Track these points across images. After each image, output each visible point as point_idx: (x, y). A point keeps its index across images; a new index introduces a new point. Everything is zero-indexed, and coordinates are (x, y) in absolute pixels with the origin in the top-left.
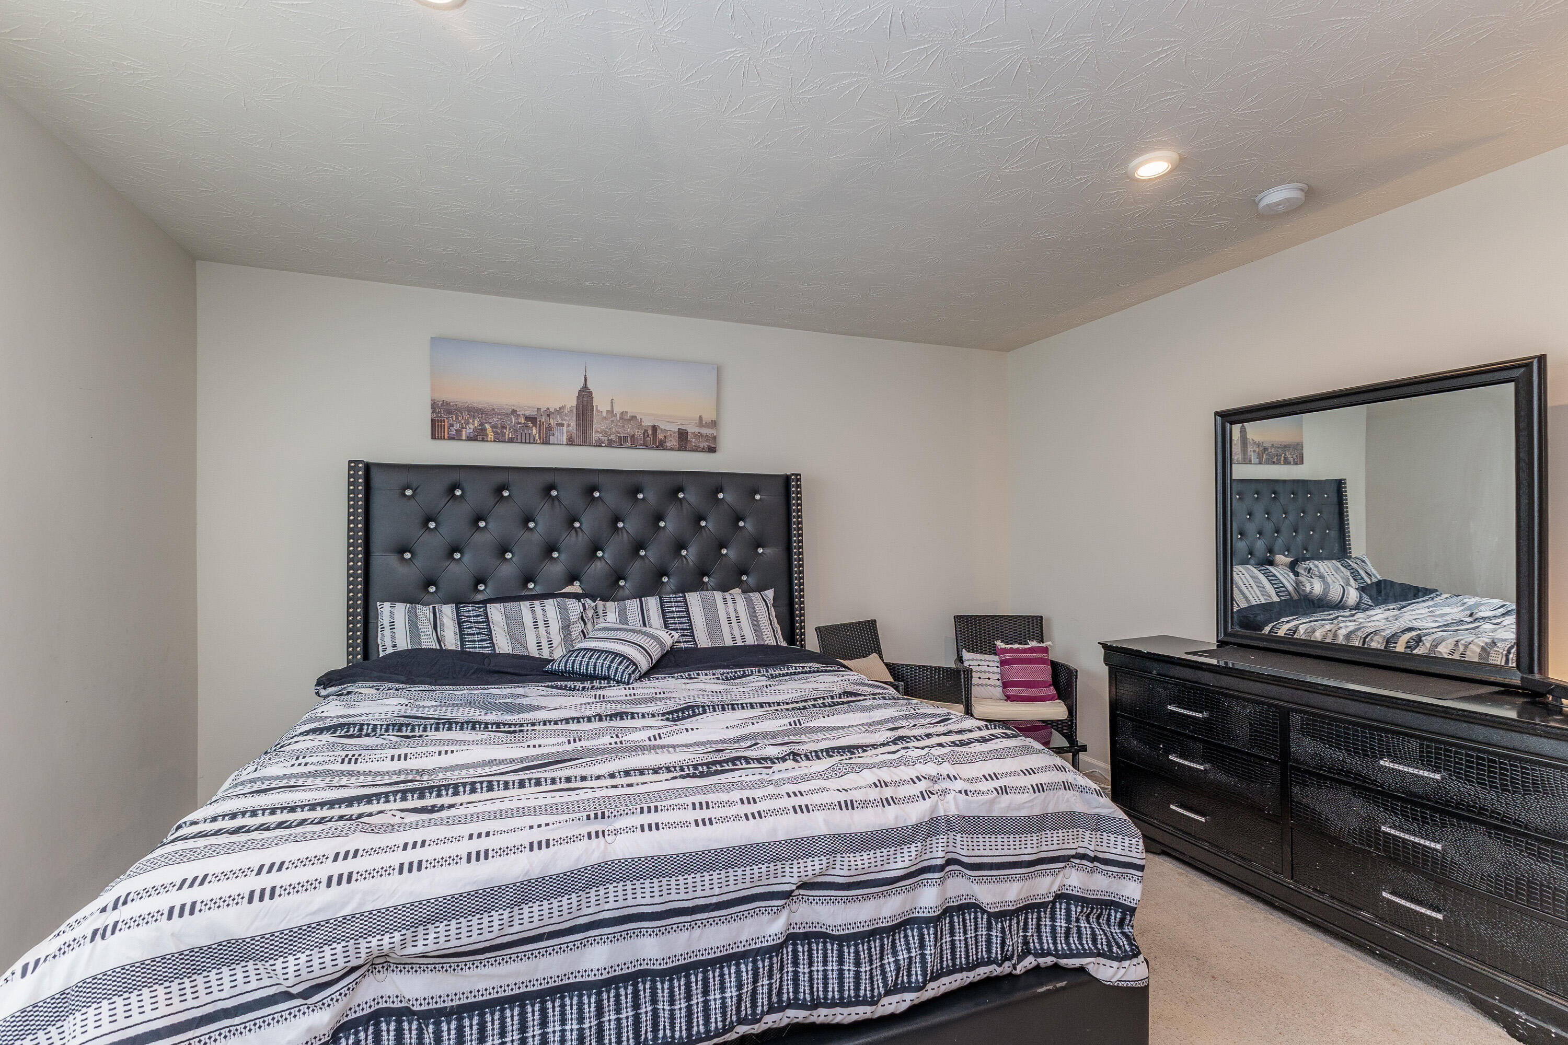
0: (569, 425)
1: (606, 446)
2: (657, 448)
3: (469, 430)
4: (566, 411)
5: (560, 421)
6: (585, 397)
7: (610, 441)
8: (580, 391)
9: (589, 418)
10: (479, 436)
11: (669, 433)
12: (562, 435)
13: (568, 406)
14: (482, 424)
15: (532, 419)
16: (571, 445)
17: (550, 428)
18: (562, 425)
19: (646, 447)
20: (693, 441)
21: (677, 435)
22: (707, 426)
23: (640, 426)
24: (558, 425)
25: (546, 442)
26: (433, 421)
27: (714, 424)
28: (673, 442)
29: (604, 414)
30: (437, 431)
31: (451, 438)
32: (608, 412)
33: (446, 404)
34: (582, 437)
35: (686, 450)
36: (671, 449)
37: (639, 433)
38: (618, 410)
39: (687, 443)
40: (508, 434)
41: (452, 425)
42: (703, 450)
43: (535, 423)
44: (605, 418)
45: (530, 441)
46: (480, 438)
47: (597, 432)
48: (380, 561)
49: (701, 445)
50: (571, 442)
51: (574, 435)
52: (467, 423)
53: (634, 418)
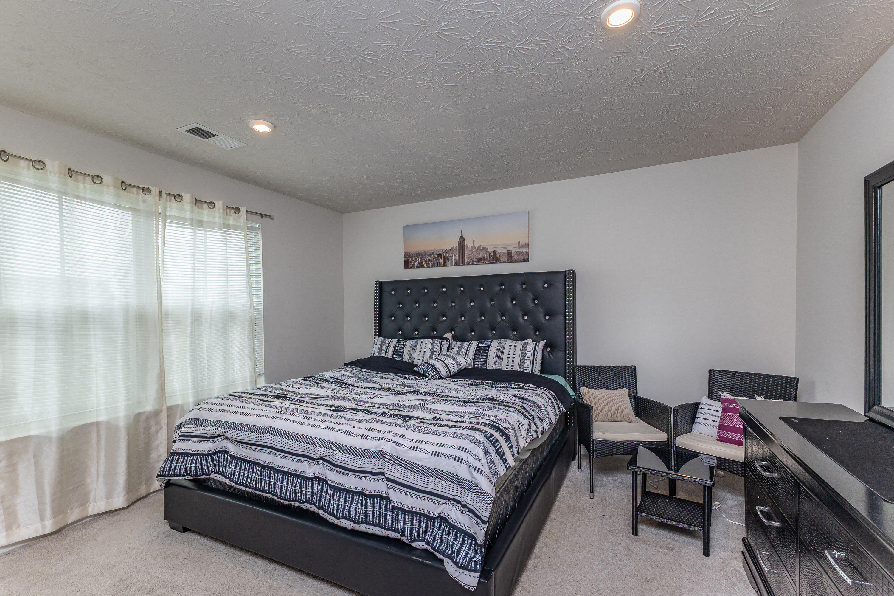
0: (455, 256)
1: (471, 264)
2: (496, 263)
3: (417, 264)
4: (454, 249)
5: (451, 255)
6: (462, 240)
7: (473, 261)
8: (460, 239)
9: (463, 251)
10: (420, 266)
11: (502, 254)
12: (452, 261)
13: (455, 247)
14: (421, 260)
15: (440, 255)
16: (456, 265)
17: (447, 259)
18: (452, 256)
19: (491, 262)
20: (515, 256)
21: (506, 254)
22: (523, 247)
23: (487, 252)
24: (450, 257)
25: (446, 265)
26: (405, 261)
27: (527, 245)
28: (504, 258)
29: (470, 248)
30: (407, 266)
31: (411, 268)
32: (472, 247)
33: (409, 253)
34: (461, 262)
35: (511, 262)
36: (504, 262)
37: (487, 256)
38: (476, 245)
39: (511, 258)
40: (431, 263)
41: (411, 262)
42: (520, 261)
43: (441, 258)
44: (471, 250)
45: (439, 265)
46: (421, 266)
47: (467, 257)
48: (385, 320)
49: (520, 258)
50: (456, 264)
51: (457, 261)
52: (416, 261)
53: (484, 248)
